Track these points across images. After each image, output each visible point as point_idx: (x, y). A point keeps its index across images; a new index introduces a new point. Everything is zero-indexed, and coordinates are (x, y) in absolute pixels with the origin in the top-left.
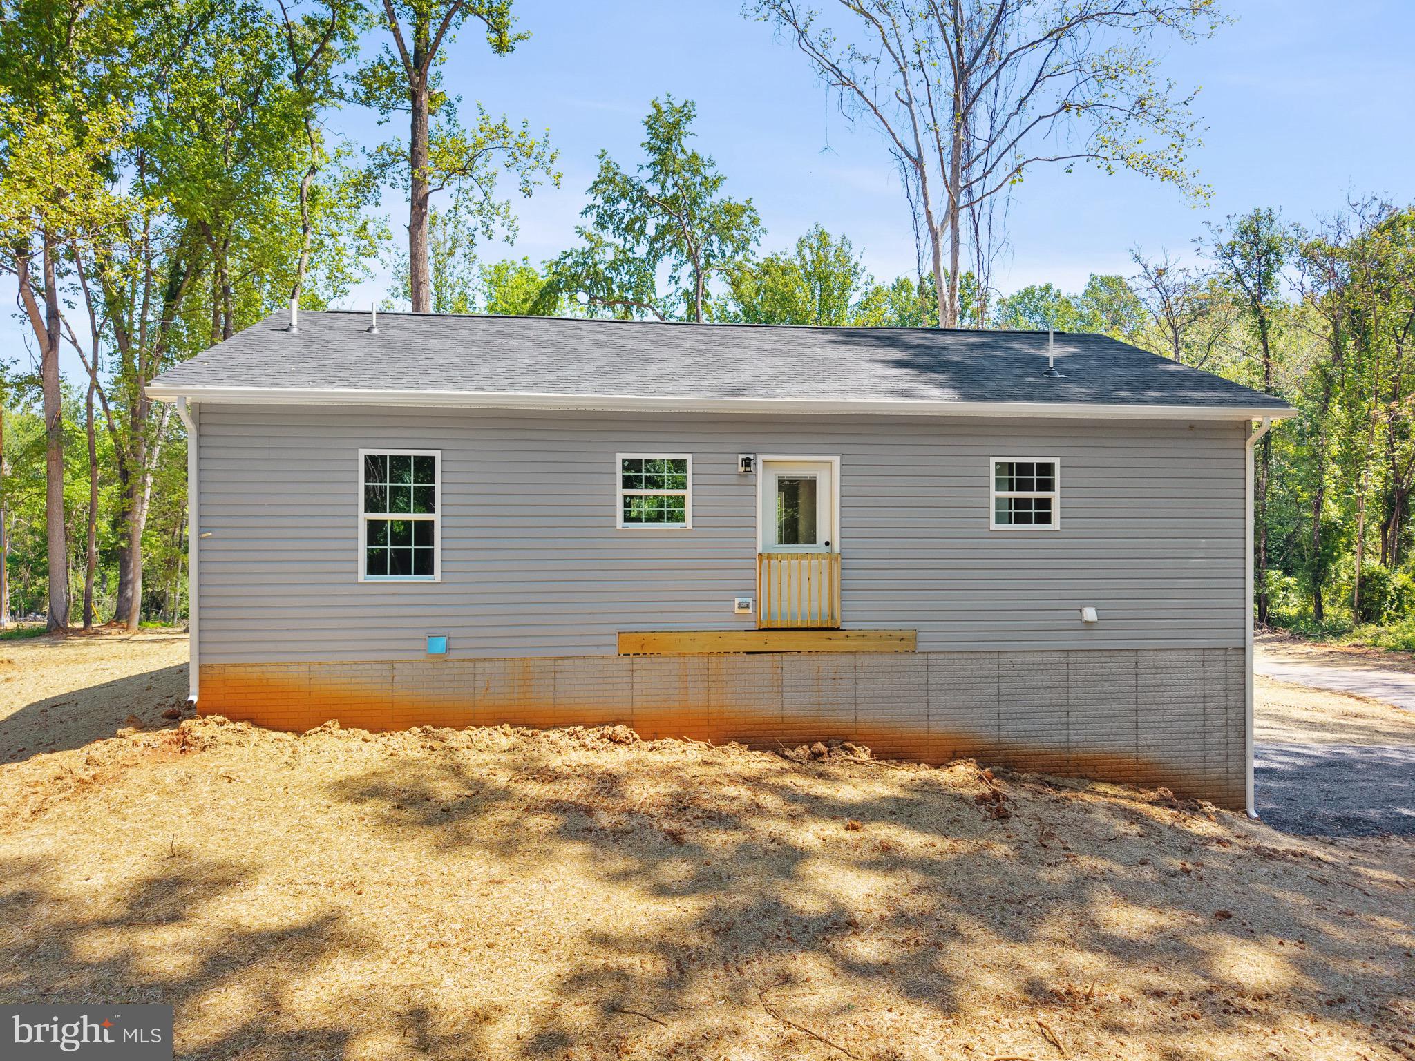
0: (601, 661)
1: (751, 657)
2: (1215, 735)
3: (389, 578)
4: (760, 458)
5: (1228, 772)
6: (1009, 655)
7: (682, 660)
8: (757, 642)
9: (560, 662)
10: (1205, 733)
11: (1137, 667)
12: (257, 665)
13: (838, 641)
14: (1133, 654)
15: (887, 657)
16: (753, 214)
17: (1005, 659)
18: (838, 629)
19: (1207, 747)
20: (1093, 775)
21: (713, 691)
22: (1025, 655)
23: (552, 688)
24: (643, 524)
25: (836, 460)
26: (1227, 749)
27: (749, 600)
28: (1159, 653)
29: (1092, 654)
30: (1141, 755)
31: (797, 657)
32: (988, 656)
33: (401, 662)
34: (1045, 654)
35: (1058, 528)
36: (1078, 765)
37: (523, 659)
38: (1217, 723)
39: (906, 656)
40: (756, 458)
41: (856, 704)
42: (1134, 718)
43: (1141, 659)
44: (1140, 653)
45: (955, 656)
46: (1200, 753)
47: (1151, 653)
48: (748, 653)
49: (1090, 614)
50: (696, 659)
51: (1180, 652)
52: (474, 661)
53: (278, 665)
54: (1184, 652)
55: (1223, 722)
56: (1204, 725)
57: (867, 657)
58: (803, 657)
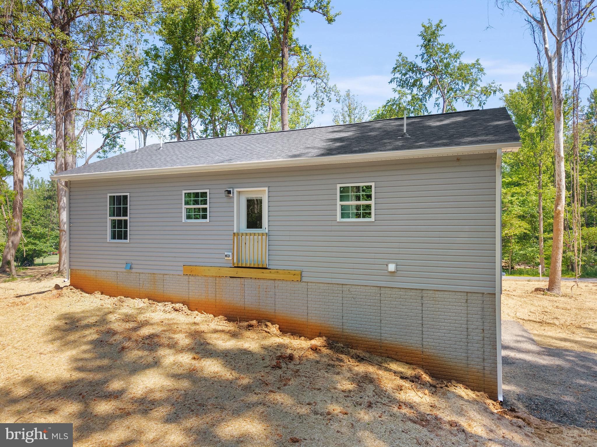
0: (178, 277)
1: (231, 279)
2: (475, 345)
3: (117, 241)
4: (235, 190)
5: (484, 369)
6: (348, 286)
7: (206, 278)
8: (234, 272)
9: (165, 276)
10: (468, 343)
11: (422, 300)
12: (83, 270)
13: (266, 274)
14: (420, 291)
15: (289, 283)
16: (479, 66)
17: (345, 288)
18: (266, 268)
19: (469, 352)
20: (396, 357)
21: (217, 293)
22: (357, 287)
23: (162, 286)
24: (193, 220)
25: (266, 189)
26: (483, 355)
27: (230, 254)
28: (436, 292)
29: (394, 290)
30: (425, 350)
31: (250, 280)
32: (337, 286)
33: (120, 272)
34: (367, 288)
35: (374, 220)
36: (387, 350)
37: (154, 274)
38: (477, 338)
39: (297, 283)
40: (233, 190)
41: (275, 304)
42: (421, 329)
43: (425, 295)
44: (424, 292)
45: (321, 285)
46: (464, 355)
47: (431, 292)
48: (231, 277)
49: (392, 267)
50: (211, 279)
51: (450, 293)
52: (139, 273)
53: (88, 270)
54: (454, 293)
55: (481, 338)
56: (467, 338)
57: (280, 282)
58: (253, 281)
